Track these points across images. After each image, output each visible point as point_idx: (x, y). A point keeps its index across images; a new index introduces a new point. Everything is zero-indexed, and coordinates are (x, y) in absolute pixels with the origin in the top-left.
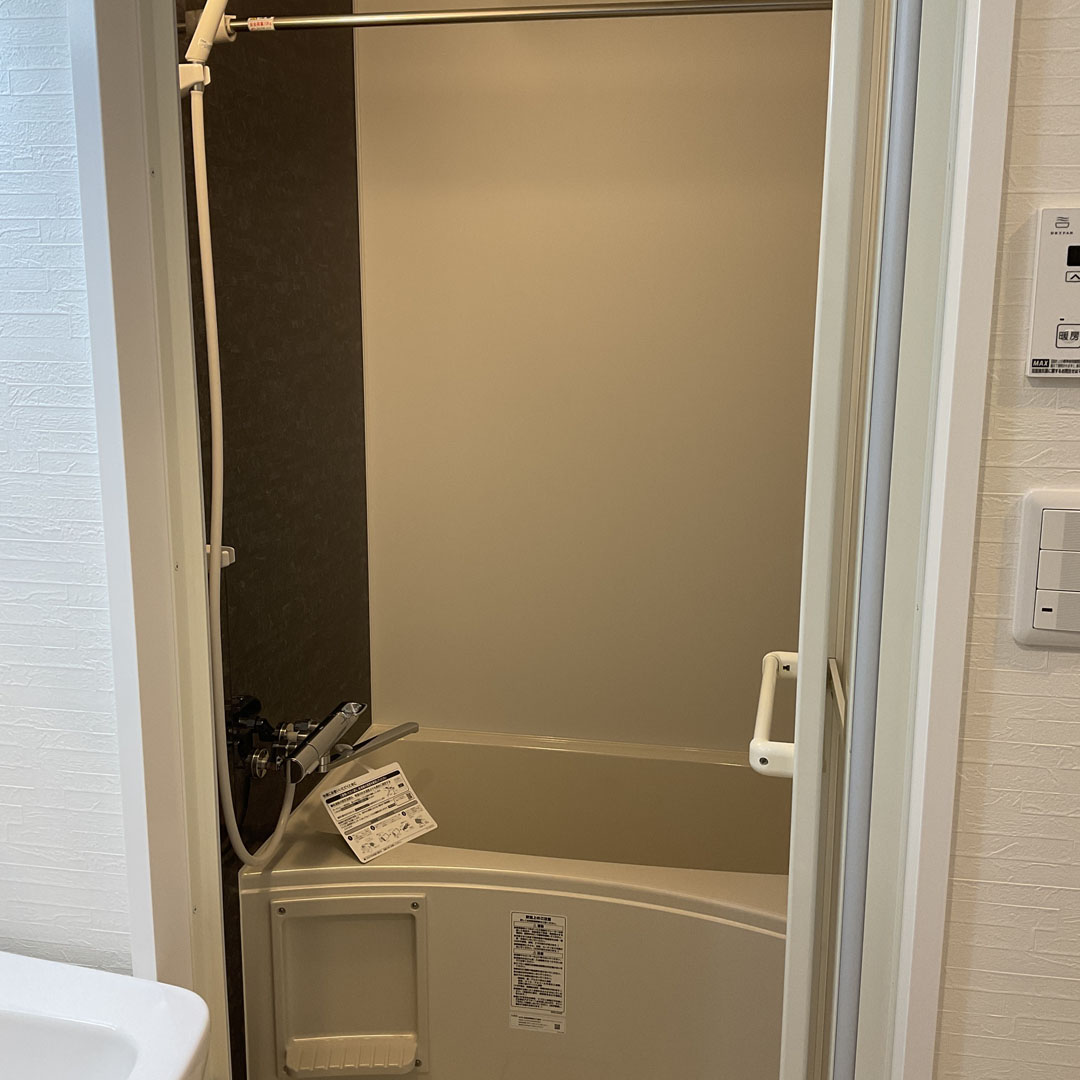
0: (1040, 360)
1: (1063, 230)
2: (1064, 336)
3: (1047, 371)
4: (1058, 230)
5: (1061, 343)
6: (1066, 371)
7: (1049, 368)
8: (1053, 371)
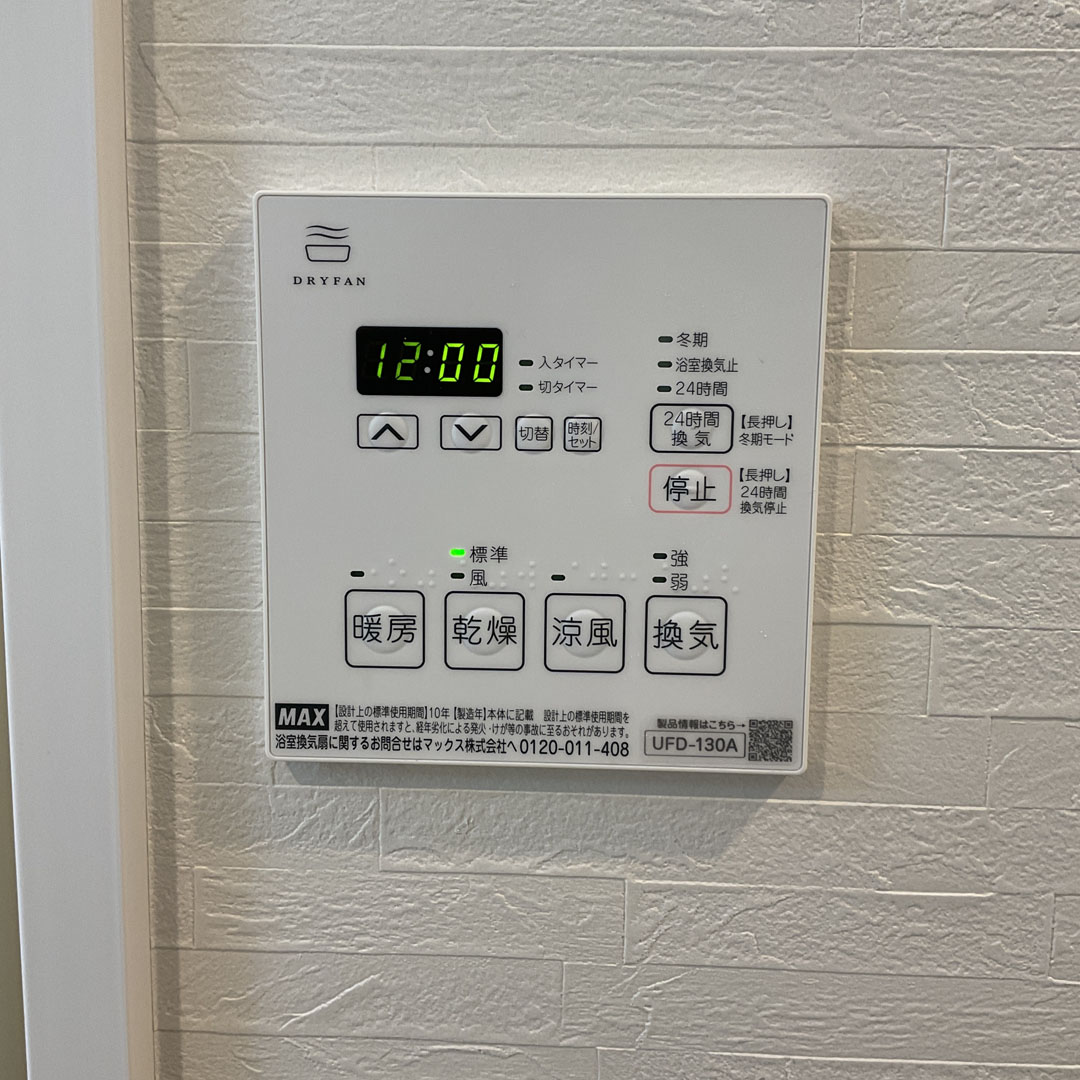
0: (299, 707)
1: (331, 271)
2: (368, 628)
3: (324, 743)
4: (317, 271)
5: (361, 651)
6: (386, 743)
7: (331, 732)
8: (344, 742)
